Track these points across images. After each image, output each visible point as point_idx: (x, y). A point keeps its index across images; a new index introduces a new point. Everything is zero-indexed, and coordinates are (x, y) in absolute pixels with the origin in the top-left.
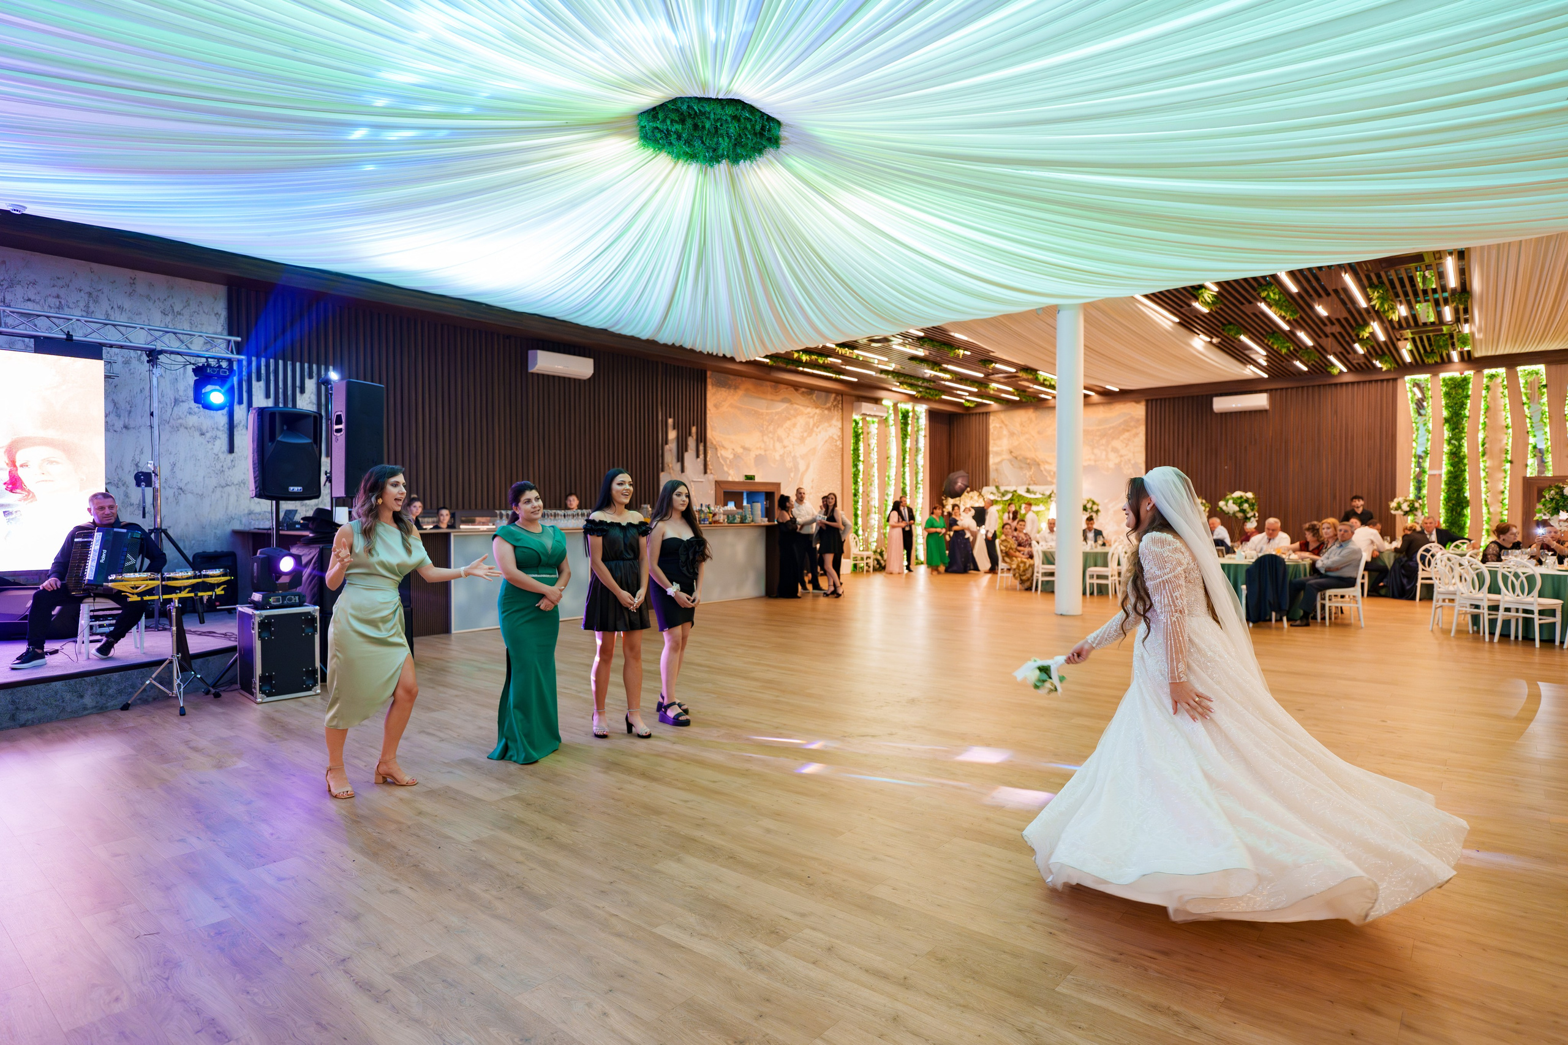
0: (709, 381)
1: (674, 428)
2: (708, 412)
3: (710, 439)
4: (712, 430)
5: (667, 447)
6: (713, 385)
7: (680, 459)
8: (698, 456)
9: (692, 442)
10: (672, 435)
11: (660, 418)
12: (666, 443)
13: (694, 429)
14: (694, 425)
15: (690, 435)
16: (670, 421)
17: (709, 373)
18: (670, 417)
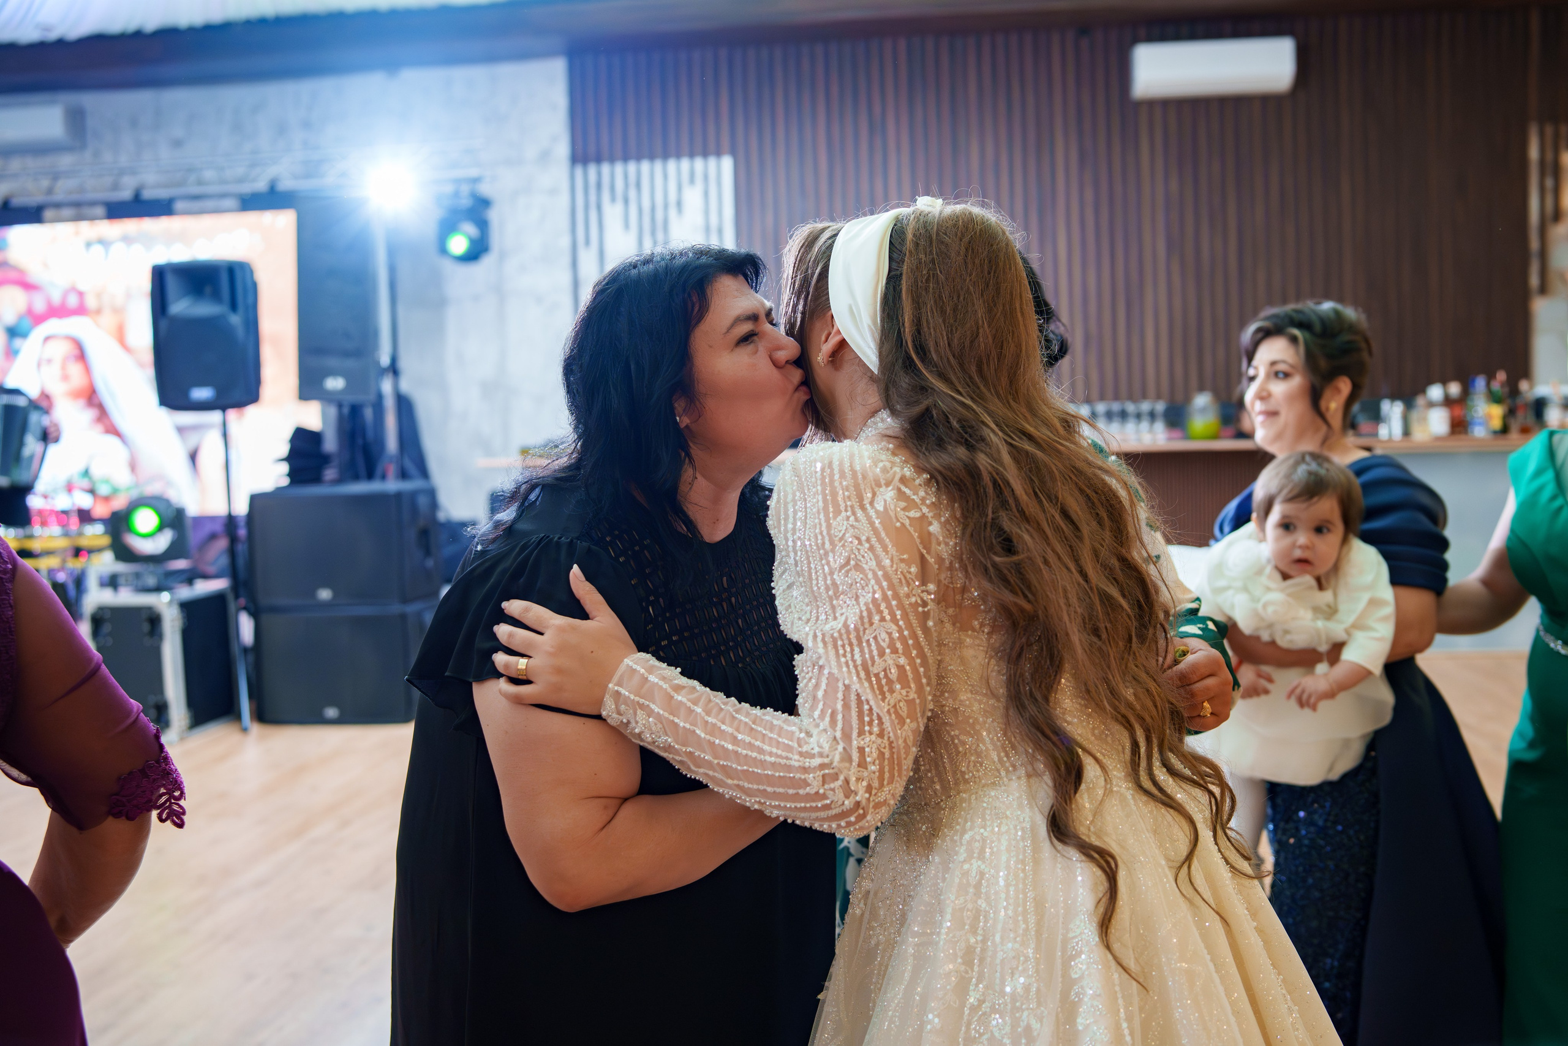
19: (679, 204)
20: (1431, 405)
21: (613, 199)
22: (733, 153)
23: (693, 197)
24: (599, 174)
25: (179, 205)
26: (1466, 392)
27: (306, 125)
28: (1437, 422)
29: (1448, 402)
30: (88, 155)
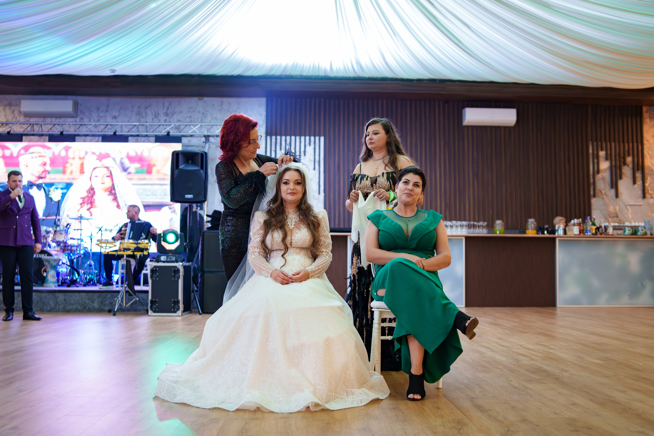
0: (646, 115)
1: (607, 159)
2: (645, 142)
3: (649, 167)
4: (651, 158)
5: (599, 176)
6: (651, 118)
7: (614, 186)
8: (634, 182)
9: (627, 171)
10: (604, 165)
11: (591, 151)
12: (598, 172)
13: (629, 160)
14: (629, 155)
15: (625, 163)
16: (602, 154)
17: (644, 109)
18: (602, 150)
19: (305, 152)
20: (574, 225)
21: (281, 149)
22: (325, 136)
23: (310, 150)
24: (276, 139)
25: (130, 138)
26: (584, 222)
27: (166, 114)
28: (576, 230)
29: (579, 224)
30: (78, 119)
